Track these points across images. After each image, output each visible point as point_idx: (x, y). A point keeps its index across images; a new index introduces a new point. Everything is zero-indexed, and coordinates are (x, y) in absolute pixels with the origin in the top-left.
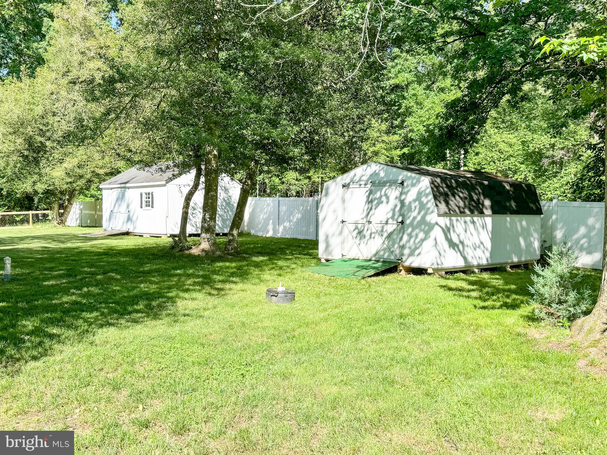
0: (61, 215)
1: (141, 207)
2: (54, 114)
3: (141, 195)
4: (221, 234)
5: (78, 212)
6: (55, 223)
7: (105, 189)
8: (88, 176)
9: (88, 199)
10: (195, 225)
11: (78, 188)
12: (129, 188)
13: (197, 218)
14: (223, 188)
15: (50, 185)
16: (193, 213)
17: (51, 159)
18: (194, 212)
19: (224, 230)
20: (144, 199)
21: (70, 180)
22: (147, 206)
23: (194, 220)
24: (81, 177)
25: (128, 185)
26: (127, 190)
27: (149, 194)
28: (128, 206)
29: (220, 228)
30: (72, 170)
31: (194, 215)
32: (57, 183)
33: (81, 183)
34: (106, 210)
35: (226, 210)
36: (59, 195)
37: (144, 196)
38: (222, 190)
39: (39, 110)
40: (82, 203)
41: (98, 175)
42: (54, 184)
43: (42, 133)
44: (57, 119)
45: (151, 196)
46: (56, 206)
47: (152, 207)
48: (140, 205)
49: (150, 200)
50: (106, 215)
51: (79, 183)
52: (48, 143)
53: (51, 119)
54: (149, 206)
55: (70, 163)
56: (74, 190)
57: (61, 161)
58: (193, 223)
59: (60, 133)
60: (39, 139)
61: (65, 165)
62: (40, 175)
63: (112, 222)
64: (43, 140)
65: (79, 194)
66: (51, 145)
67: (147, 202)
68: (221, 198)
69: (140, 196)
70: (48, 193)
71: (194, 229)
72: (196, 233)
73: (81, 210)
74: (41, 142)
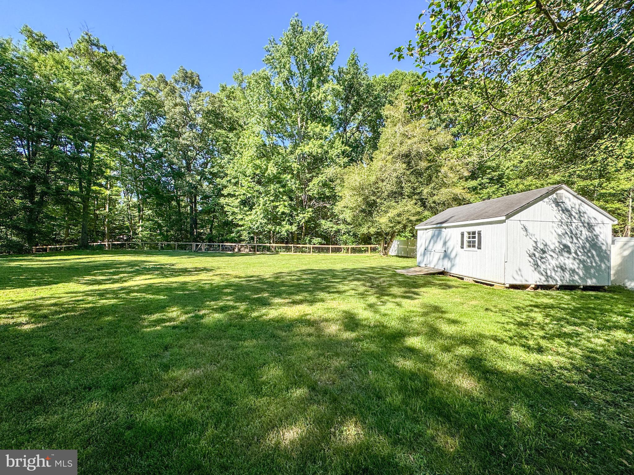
0: (385, 248)
1: (462, 248)
2: (383, 181)
3: (463, 234)
4: (582, 287)
5: (396, 246)
6: (382, 254)
7: (420, 230)
8: (404, 222)
9: (402, 239)
10: (544, 273)
11: (397, 231)
12: (445, 228)
13: (547, 264)
14: (586, 225)
15: (379, 229)
16: (542, 258)
17: (380, 211)
18: (544, 256)
19: (586, 282)
20: (466, 239)
21: (392, 225)
22: (469, 246)
23: (543, 266)
24: (399, 223)
25: (444, 225)
26: (443, 230)
27: (474, 233)
28: (445, 243)
29: (580, 278)
30: (393, 218)
31: (543, 260)
32: (383, 227)
33: (399, 227)
34: (421, 246)
35: (590, 255)
36: (384, 236)
37: (466, 235)
38: (584, 227)
39: (373, 179)
40: (398, 241)
41: (411, 221)
42: (381, 229)
43: (374, 194)
44: (385, 184)
45: (477, 235)
46: (382, 243)
47: (479, 248)
48: (460, 245)
49: (476, 240)
50: (420, 250)
51: (398, 227)
52: (378, 200)
53: (380, 184)
54: (474, 246)
55: (392, 213)
56: (395, 232)
57: (386, 212)
58: (542, 270)
59: (386, 193)
60: (373, 198)
61: (389, 215)
62: (372, 222)
63: (426, 257)
64: (374, 198)
65: (397, 235)
66: (380, 202)
67: (469, 242)
68: (582, 238)
69: (460, 236)
70: (378, 234)
71: (543, 278)
72: (546, 283)
73: (398, 245)
74: (373, 200)
